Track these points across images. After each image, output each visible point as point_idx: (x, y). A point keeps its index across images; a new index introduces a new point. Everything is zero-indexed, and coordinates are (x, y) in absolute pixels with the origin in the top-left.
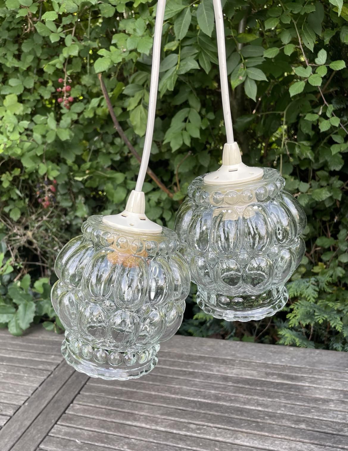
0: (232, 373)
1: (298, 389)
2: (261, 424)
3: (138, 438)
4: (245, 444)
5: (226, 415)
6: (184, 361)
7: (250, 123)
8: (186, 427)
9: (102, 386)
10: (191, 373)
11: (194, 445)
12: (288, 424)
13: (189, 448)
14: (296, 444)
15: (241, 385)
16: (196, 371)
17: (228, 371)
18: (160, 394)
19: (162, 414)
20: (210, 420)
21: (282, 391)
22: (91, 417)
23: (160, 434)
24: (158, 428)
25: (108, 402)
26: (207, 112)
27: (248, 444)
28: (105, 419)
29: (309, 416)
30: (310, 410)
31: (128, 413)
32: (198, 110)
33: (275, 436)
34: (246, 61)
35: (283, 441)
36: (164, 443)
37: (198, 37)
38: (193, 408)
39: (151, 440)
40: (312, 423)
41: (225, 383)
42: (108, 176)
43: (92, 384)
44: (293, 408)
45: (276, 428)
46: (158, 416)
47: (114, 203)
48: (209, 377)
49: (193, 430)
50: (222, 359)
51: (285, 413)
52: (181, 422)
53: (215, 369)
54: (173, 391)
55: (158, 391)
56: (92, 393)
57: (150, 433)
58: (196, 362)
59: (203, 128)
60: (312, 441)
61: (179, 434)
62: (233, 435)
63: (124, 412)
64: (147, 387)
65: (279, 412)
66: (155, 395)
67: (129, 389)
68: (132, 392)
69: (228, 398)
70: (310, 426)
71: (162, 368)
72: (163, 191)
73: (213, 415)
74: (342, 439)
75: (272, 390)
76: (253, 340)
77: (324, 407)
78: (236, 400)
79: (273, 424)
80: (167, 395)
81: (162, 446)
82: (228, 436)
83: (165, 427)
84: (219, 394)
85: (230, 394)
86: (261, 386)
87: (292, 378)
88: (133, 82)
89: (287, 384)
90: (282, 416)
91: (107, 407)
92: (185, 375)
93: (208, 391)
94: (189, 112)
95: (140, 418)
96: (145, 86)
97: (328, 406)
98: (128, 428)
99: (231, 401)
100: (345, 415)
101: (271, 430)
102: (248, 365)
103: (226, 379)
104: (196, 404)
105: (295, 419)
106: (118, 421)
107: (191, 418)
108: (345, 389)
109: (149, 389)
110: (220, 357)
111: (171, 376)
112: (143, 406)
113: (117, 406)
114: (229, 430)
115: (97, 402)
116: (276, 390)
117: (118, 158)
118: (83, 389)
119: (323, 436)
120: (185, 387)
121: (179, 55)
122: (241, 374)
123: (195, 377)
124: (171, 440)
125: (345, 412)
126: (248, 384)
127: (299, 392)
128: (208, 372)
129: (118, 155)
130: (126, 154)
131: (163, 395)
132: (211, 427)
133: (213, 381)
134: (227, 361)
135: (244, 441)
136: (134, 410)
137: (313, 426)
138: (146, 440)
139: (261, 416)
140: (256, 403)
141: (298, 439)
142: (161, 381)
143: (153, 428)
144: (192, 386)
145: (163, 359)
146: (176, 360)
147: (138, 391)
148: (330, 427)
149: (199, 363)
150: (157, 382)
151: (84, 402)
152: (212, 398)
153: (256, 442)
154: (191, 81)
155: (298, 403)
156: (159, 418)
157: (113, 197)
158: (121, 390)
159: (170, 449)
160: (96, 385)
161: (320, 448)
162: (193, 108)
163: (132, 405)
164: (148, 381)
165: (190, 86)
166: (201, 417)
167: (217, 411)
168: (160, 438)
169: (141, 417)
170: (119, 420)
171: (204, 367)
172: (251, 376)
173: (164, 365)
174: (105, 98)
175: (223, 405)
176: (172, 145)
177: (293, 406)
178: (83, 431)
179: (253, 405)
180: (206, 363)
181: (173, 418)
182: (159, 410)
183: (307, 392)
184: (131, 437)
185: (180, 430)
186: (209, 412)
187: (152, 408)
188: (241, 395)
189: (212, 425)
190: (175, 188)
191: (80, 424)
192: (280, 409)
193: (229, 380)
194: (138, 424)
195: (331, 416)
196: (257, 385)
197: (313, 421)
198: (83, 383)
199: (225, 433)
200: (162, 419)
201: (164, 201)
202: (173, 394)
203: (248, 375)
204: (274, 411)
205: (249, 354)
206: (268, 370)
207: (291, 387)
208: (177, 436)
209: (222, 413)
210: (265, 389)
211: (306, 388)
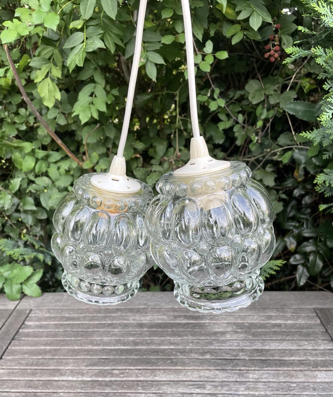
0: (146, 320)
1: (201, 326)
2: (174, 360)
3: (66, 391)
4: (163, 379)
5: (145, 357)
6: (102, 315)
7: (148, 100)
8: (110, 373)
9: (25, 348)
10: (110, 325)
11: (119, 388)
12: (196, 356)
13: (115, 391)
14: (204, 372)
15: (154, 329)
16: (114, 322)
17: (142, 318)
18: (83, 348)
19: (87, 366)
20: (131, 363)
21: (189, 329)
22: (17, 379)
23: (87, 384)
24: (85, 379)
25: (33, 362)
26: (111, 88)
27: (165, 379)
28: (31, 379)
29: (212, 348)
30: (212, 342)
31: (54, 369)
32: (103, 86)
33: (187, 368)
34: (146, 45)
35: (193, 372)
36: (92, 391)
37: (102, 18)
38: (115, 355)
39: (79, 391)
40: (215, 353)
41: (140, 330)
42: (16, 145)
43: (14, 348)
44: (198, 343)
45: (187, 362)
46: (84, 368)
47: (23, 171)
48: (126, 326)
49: (117, 375)
50: (136, 309)
51: (193, 347)
52: (105, 370)
53: (131, 319)
54: (95, 343)
55: (81, 345)
56: (15, 356)
57: (77, 385)
58: (114, 315)
59: (109, 103)
60: (216, 368)
61: (104, 381)
62: (152, 373)
63: (50, 370)
64: (70, 343)
65: (188, 347)
66: (78, 349)
67: (52, 348)
68: (56, 350)
69: (144, 343)
70: (213, 355)
71: (83, 324)
72: (73, 160)
73: (133, 359)
74: (239, 362)
75: (181, 329)
76: (158, 289)
77: (223, 338)
78: (152, 343)
79: (184, 359)
80: (90, 347)
81: (90, 394)
82: (148, 375)
83: (91, 377)
84: (137, 339)
85: (147, 338)
86: (171, 328)
87: (195, 318)
88: (39, 55)
89: (192, 323)
90: (191, 351)
91: (32, 368)
92: (105, 327)
93: (127, 338)
94: (95, 88)
95: (66, 373)
96: (51, 60)
97: (225, 337)
98: (55, 383)
99: (147, 344)
100: (238, 343)
101: (184, 364)
102: (159, 311)
103: (141, 325)
104: (117, 352)
105: (201, 351)
106: (44, 379)
107: (114, 365)
108: (237, 322)
109: (72, 345)
110: (134, 307)
111: (92, 330)
112: (68, 361)
113: (43, 364)
114: (148, 370)
115: (21, 364)
116: (183, 330)
117: (24, 128)
118: (5, 354)
119: (224, 362)
120: (105, 338)
121: (85, 33)
122: (154, 320)
123: (114, 328)
124: (98, 387)
125: (238, 340)
126: (161, 328)
127: (203, 329)
128: (125, 322)
129: (24, 124)
130: (32, 124)
131: (86, 348)
132: (132, 370)
133: (130, 329)
134: (141, 310)
135: (162, 377)
136: (60, 366)
137: (216, 355)
138: (74, 391)
139: (174, 353)
140: (169, 342)
141: (205, 368)
142: (82, 336)
143: (80, 379)
144: (112, 336)
145: (83, 315)
146: (95, 315)
147: (61, 348)
148: (228, 354)
149: (117, 315)
150: (79, 337)
151: (8, 366)
152: (131, 344)
153: (172, 376)
154: (95, 59)
155: (202, 338)
156: (84, 370)
157: (21, 165)
158: (44, 349)
159: (98, 395)
160: (18, 348)
161: (223, 373)
162: (98, 83)
163: (57, 362)
164: (71, 337)
165: (95, 64)
166: (122, 362)
167: (136, 355)
168: (88, 387)
169: (67, 371)
170: (46, 377)
171: (121, 318)
172: (162, 320)
173: (84, 320)
174: (11, 68)
175: (141, 349)
176: (81, 117)
177: (198, 341)
178: (11, 393)
179: (166, 345)
180: (123, 314)
181: (97, 368)
182: (84, 362)
183: (208, 328)
184: (59, 391)
185: (105, 377)
186: (129, 357)
187: (77, 362)
188: (156, 338)
189: (133, 368)
190: (84, 157)
191: (6, 388)
192: (188, 345)
193: (144, 326)
194: (65, 378)
195: (228, 345)
196: (168, 327)
197: (215, 351)
198: (4, 348)
199: (145, 373)
200: (87, 370)
201: (74, 169)
202: (96, 346)
203: (160, 320)
204: (184, 348)
205: (159, 301)
206: (176, 314)
207: (195, 325)
208: (103, 383)
209: (141, 356)
210: (175, 330)
211: (207, 324)
